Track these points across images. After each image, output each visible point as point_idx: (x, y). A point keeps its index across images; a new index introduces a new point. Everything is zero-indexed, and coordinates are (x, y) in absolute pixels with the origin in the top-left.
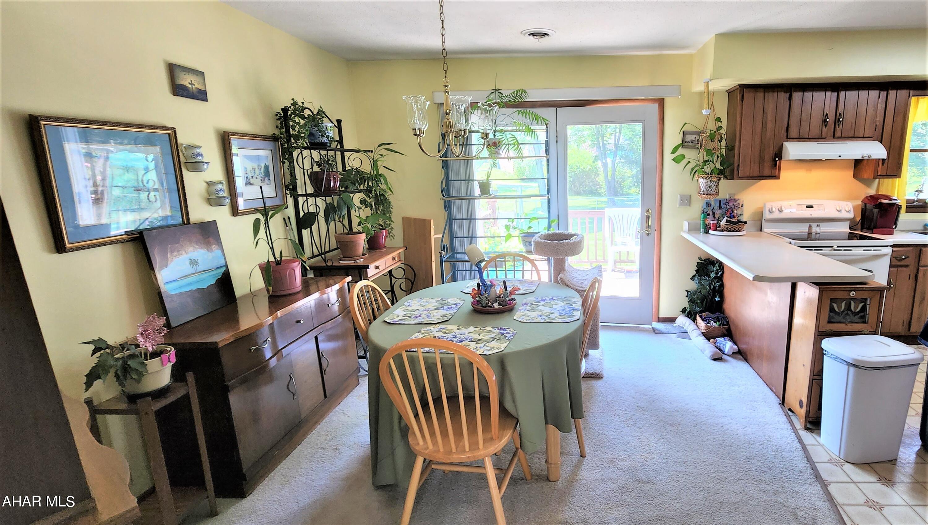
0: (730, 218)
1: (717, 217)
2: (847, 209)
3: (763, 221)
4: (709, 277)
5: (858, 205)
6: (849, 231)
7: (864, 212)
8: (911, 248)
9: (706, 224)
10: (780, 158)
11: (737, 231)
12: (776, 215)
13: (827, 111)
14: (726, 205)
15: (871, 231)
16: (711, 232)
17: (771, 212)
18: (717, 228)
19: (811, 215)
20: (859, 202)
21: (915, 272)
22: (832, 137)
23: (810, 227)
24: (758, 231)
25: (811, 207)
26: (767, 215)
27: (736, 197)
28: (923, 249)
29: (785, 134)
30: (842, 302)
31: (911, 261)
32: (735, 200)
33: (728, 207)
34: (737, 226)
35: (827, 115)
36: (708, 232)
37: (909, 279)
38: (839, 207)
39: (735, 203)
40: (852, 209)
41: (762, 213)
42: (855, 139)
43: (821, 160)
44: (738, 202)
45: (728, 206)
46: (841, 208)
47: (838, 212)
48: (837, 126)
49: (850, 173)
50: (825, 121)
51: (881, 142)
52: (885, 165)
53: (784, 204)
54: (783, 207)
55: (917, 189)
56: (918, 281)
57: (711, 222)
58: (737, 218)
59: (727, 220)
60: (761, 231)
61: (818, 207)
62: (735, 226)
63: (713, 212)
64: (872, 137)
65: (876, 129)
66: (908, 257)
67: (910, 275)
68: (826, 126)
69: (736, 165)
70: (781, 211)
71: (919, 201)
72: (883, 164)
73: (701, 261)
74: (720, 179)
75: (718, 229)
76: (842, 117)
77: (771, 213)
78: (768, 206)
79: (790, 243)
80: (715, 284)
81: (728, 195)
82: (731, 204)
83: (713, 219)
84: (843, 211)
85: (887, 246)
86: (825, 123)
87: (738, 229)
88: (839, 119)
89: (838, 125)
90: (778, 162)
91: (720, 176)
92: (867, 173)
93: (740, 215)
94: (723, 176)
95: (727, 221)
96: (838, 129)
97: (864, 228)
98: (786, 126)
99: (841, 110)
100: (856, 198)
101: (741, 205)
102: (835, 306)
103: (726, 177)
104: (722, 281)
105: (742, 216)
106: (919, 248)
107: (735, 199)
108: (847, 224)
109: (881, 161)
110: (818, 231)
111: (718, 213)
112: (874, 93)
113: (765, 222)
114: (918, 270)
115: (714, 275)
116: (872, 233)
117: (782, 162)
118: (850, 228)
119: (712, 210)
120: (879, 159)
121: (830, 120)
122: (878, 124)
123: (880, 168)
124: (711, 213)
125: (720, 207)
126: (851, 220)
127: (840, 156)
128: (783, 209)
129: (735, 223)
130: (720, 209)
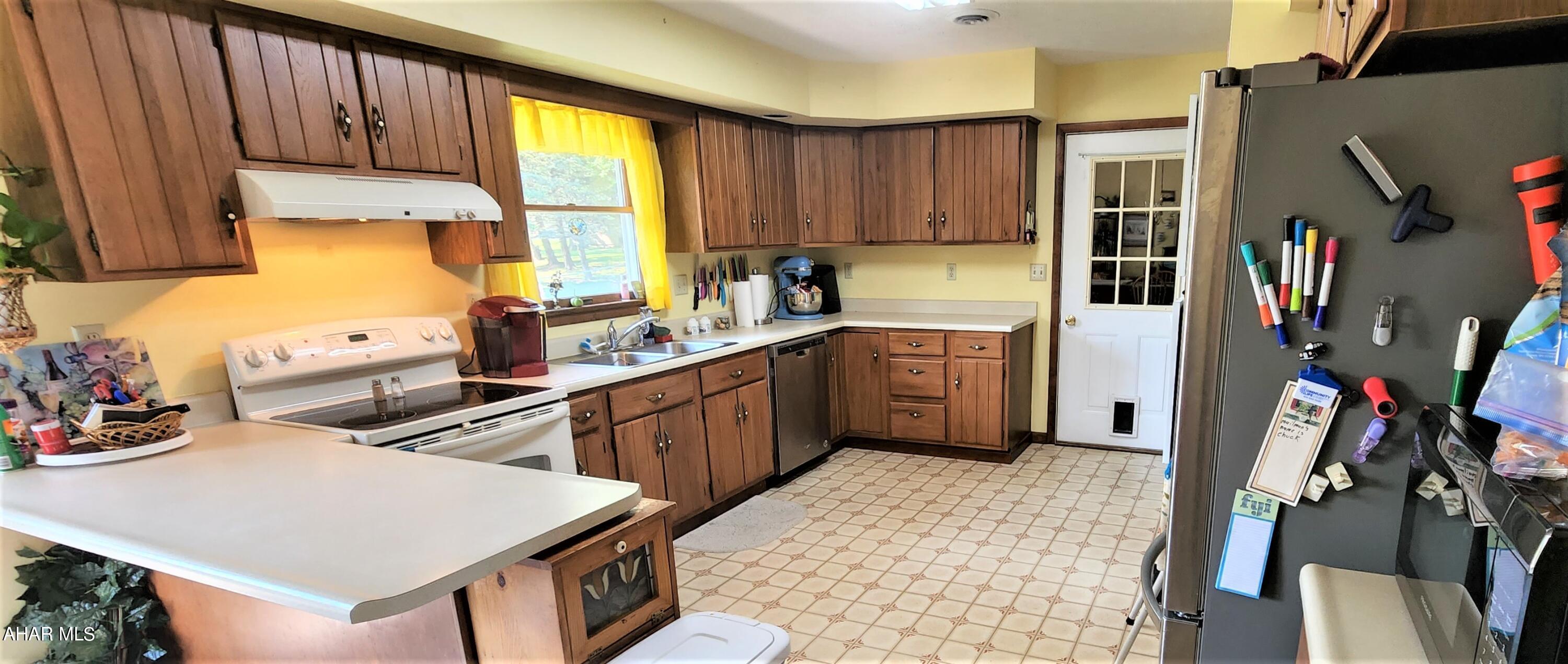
0: (115, 401)
1: (52, 405)
2: (443, 333)
3: (236, 393)
4: (95, 599)
5: (463, 321)
6: (459, 379)
7: (479, 333)
8: (594, 395)
9: (14, 440)
10: (241, 215)
11: (158, 439)
12: (273, 370)
13: (338, 97)
14: (80, 363)
15: (504, 374)
16: (42, 459)
17: (254, 364)
18: (67, 439)
19: (369, 356)
20: (463, 315)
21: (610, 435)
22: (371, 166)
23: (377, 385)
24: (225, 421)
25: (363, 337)
26: (242, 374)
27: (112, 334)
28: (612, 393)
29: (235, 146)
30: (602, 575)
31: (600, 420)
32: (110, 345)
33: (90, 369)
34: (154, 425)
35: (341, 107)
36: (32, 460)
37: (605, 452)
38: (427, 331)
39: (113, 354)
40: (454, 332)
41: (223, 372)
42: (425, 175)
43: (355, 222)
44: (123, 349)
45: (87, 366)
46: (432, 334)
47: (426, 342)
48: (374, 139)
49: (425, 254)
50: (340, 122)
51: (479, 185)
52: (500, 233)
53: (288, 338)
54: (286, 348)
55: (552, 281)
56: (618, 450)
57: (36, 428)
58: (143, 400)
59: (105, 412)
60: (237, 417)
61: (380, 336)
62: (145, 427)
63: (28, 393)
64: (458, 174)
65: (461, 157)
66: (595, 412)
67: (604, 444)
68: (347, 135)
69: (79, 233)
70: (284, 358)
71: (561, 302)
72: (495, 232)
73: (32, 560)
74: (20, 281)
75: (73, 442)
76: (381, 117)
77: (254, 366)
78: (239, 349)
79: (354, 441)
80: (126, 614)
81: (74, 331)
82: (98, 357)
83: (39, 415)
84: (437, 338)
85: (557, 401)
86: (342, 128)
87: (163, 432)
88: (376, 125)
89: (378, 137)
90: (236, 224)
91: (17, 270)
92: (467, 252)
93: (148, 385)
94: (31, 270)
95: (107, 416)
96: (380, 147)
97: (490, 369)
98: (229, 121)
99: (372, 99)
100: (454, 309)
101: (138, 359)
102: (590, 588)
103: (45, 273)
104: (155, 597)
105: (153, 389)
106: (604, 393)
107: (108, 341)
108: (452, 365)
109: (489, 227)
110: (399, 392)
111: (52, 392)
112: (438, 73)
113: (243, 393)
114: (613, 430)
115: (114, 590)
116: (510, 377)
117: (249, 225)
118: (461, 373)
119: (21, 385)
120: (485, 222)
121: (354, 119)
122: (462, 144)
123: (491, 242)
124: (20, 397)
125: (54, 373)
126: (458, 357)
127: (407, 213)
128: (289, 352)
129: (145, 417)
130: (54, 377)
